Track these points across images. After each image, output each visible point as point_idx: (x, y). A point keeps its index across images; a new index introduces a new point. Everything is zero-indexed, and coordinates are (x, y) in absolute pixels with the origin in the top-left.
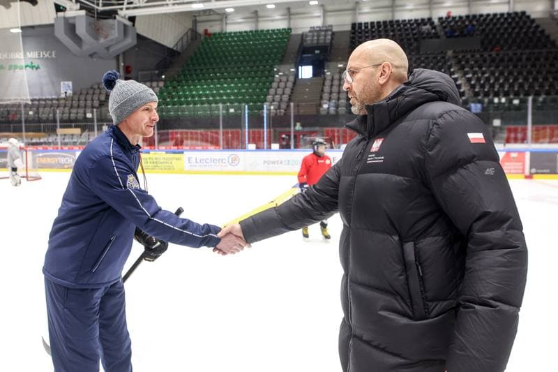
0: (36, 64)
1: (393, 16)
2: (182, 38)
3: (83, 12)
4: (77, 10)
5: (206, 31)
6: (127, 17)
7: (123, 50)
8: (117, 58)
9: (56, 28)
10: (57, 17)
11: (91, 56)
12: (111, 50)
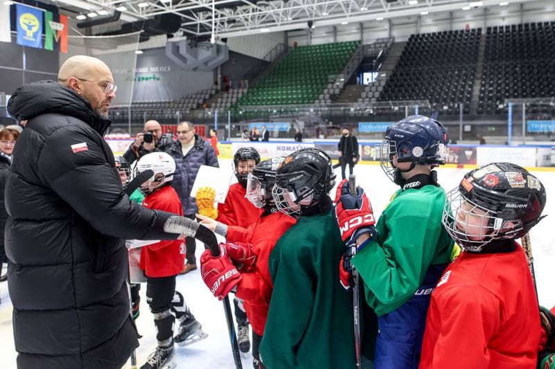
0: (157, 76)
1: (451, 27)
2: (270, 52)
3: (185, 38)
4: (181, 36)
5: (296, 43)
6: (220, 38)
7: (220, 64)
8: (215, 70)
9: (167, 50)
10: (168, 42)
11: (195, 69)
12: (209, 64)
